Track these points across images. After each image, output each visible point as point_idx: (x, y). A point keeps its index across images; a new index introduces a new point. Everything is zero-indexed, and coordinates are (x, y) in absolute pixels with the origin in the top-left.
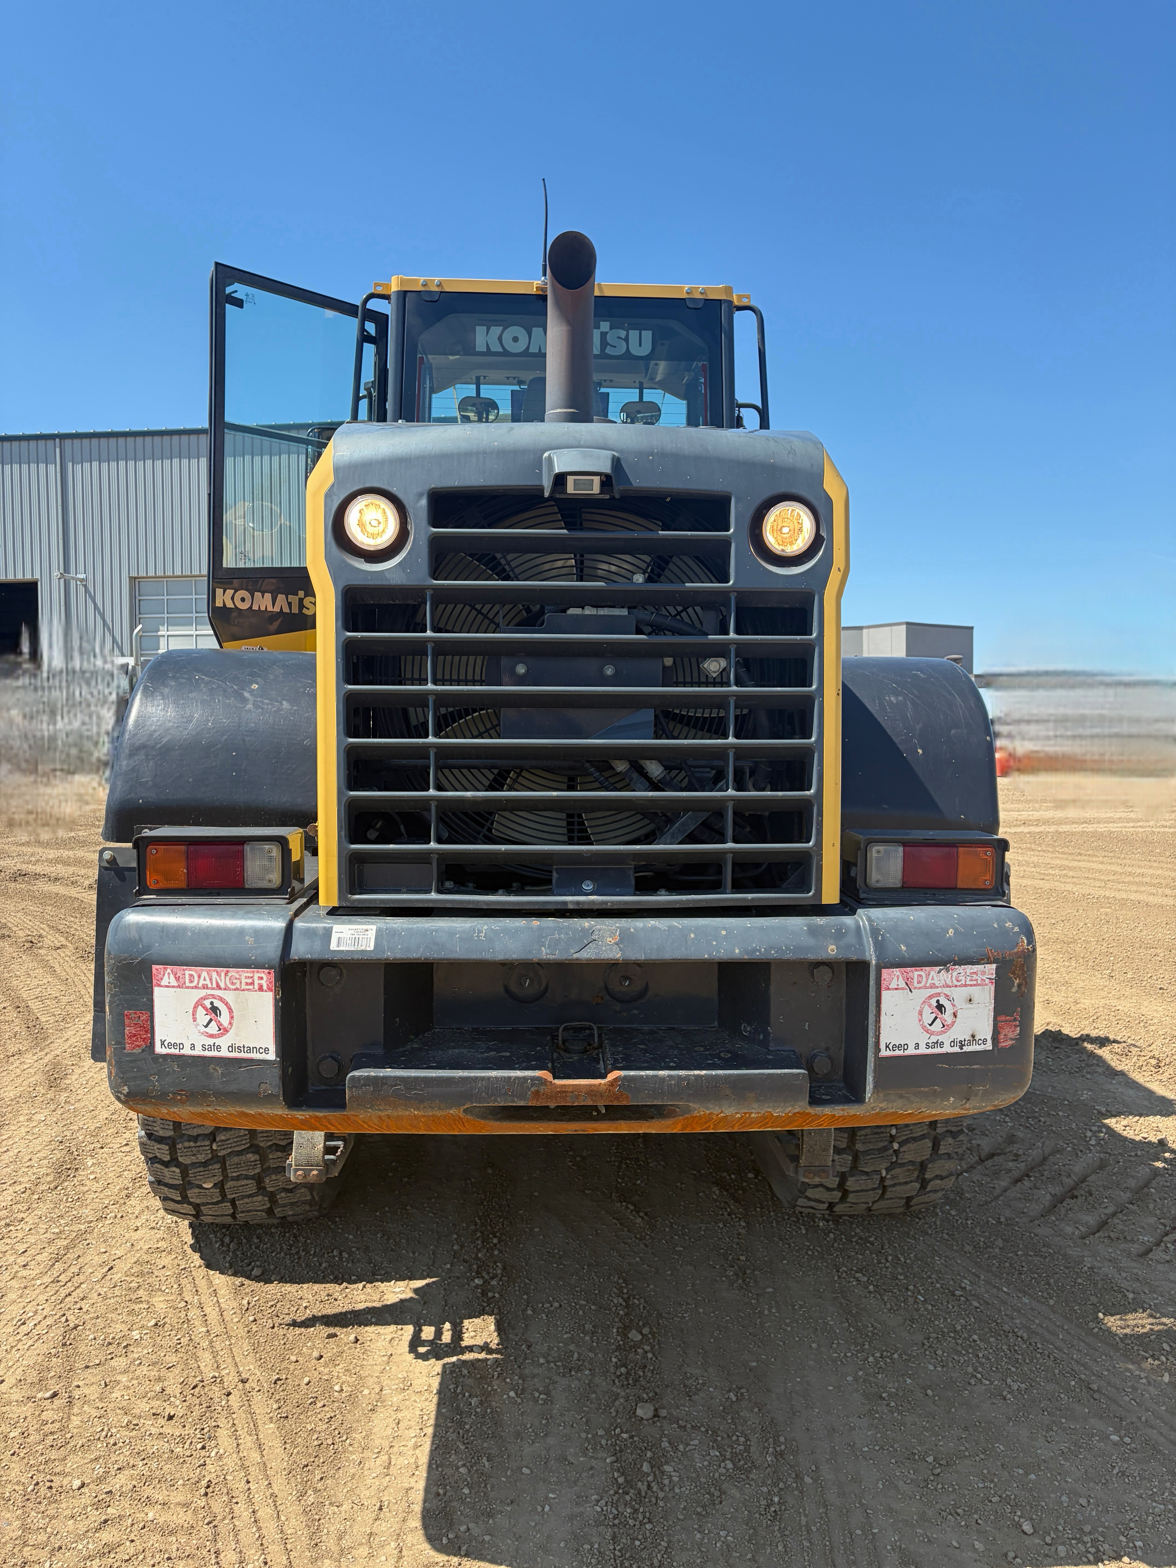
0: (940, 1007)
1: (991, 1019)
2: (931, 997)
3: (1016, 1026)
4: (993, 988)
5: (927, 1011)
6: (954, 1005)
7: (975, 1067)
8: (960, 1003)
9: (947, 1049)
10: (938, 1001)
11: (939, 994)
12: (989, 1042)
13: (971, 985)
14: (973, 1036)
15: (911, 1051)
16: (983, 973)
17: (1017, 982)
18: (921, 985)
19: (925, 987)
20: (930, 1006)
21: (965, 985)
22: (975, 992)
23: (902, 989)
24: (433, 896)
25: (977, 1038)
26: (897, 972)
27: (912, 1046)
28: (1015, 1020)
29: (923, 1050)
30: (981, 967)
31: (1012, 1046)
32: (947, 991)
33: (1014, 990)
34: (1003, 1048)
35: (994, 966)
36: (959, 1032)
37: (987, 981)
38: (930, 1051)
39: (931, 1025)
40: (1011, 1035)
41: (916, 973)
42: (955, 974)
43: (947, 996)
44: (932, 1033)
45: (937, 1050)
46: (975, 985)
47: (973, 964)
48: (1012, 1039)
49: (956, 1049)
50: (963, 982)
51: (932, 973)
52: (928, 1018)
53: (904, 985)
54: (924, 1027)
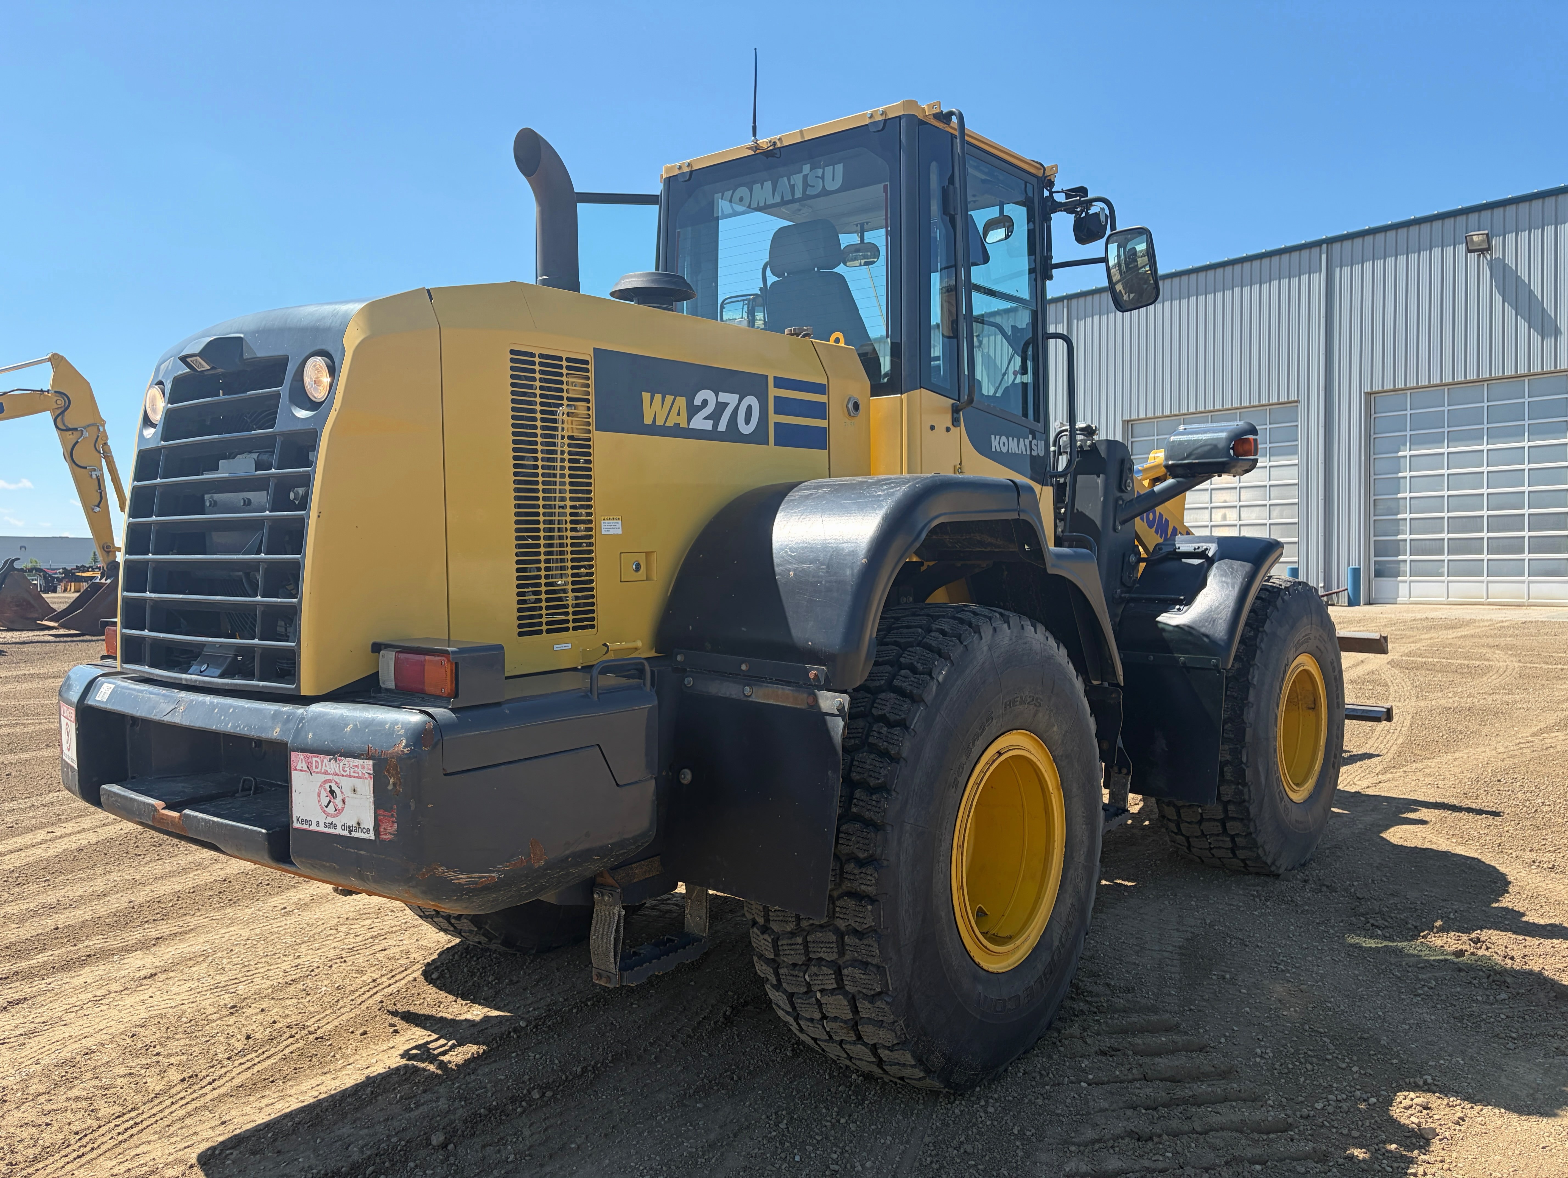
0: (332, 792)
1: (372, 811)
2: (325, 782)
3: (393, 822)
4: (372, 783)
5: (324, 794)
6: (342, 793)
7: (362, 852)
8: (348, 793)
9: (339, 831)
10: (330, 787)
11: (330, 781)
12: (372, 832)
13: (354, 777)
14: (359, 824)
15: (313, 827)
16: (363, 767)
17: (392, 780)
18: (318, 770)
19: (321, 773)
20: (325, 790)
21: (350, 776)
22: (358, 783)
23: (305, 771)
24: (146, 669)
25: (362, 826)
26: (301, 755)
27: (314, 823)
28: (392, 815)
29: (322, 829)
30: (361, 761)
31: (391, 841)
32: (336, 778)
33: (390, 787)
34: (383, 841)
35: (371, 762)
36: (348, 818)
37: (367, 775)
38: (327, 830)
39: (327, 807)
40: (389, 830)
41: (314, 759)
42: (341, 764)
43: (337, 783)
44: (328, 815)
45: (332, 831)
46: (357, 777)
47: (355, 757)
48: (390, 834)
49: (346, 833)
50: (348, 773)
51: (326, 761)
52: (325, 801)
53: (306, 769)
54: (322, 808)
